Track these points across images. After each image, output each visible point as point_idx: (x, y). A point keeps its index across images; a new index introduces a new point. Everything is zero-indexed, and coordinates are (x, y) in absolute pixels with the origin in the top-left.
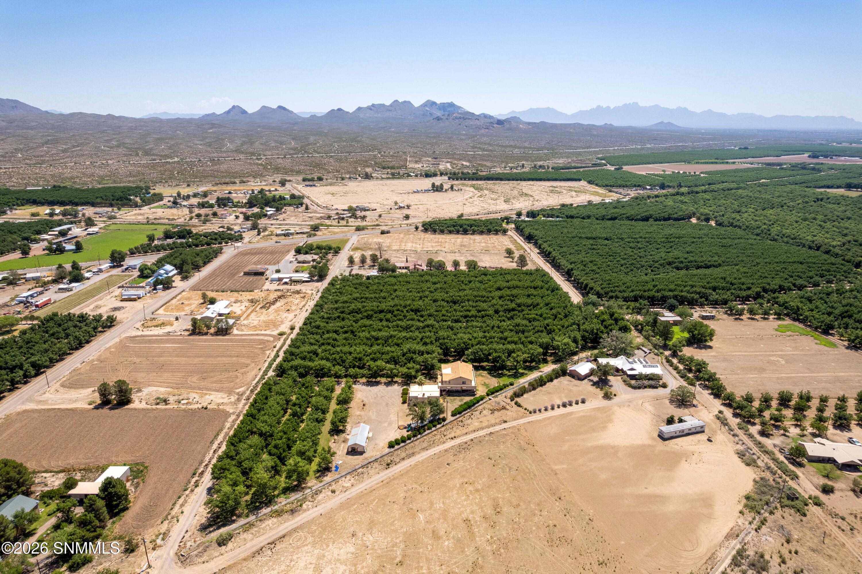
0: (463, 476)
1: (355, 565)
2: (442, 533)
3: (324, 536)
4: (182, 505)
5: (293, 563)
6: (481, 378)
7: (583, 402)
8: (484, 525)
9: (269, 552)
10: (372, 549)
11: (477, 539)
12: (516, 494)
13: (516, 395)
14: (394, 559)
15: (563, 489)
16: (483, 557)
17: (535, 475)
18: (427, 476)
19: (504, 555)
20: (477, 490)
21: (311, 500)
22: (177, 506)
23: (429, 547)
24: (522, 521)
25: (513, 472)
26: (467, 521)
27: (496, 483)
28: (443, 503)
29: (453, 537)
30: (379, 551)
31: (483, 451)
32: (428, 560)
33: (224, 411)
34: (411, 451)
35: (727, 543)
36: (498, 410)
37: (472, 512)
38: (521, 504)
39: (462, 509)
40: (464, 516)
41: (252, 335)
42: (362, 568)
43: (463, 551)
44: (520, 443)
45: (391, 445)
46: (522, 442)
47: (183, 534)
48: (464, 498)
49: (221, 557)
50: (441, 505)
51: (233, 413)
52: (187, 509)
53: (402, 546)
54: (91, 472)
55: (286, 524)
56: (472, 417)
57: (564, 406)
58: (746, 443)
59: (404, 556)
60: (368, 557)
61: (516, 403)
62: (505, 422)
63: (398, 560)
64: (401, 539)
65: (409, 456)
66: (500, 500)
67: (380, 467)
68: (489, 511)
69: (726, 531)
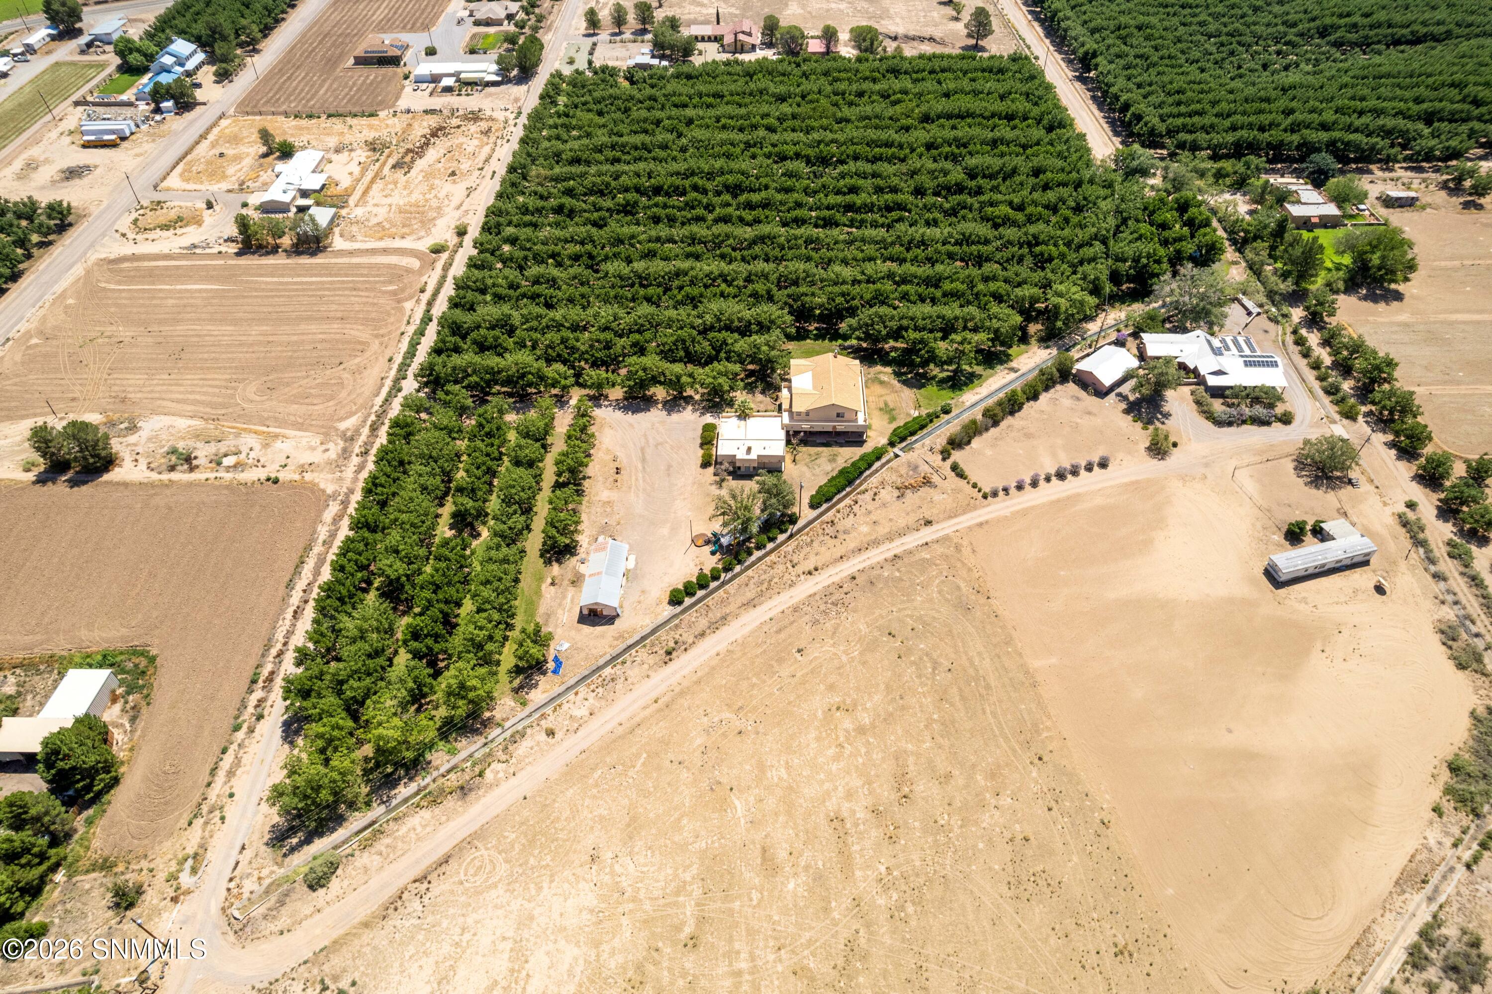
0: (831, 688)
1: (597, 944)
2: (782, 855)
3: (532, 861)
4: (231, 774)
5: (467, 936)
6: (878, 389)
7: (1103, 465)
8: (874, 833)
9: (416, 905)
10: (634, 899)
11: (858, 874)
12: (945, 742)
13: (956, 443)
14: (678, 929)
15: (1048, 729)
16: (868, 926)
17: (988, 687)
18: (753, 686)
19: (913, 923)
20: (861, 730)
21: (503, 757)
22: (221, 774)
23: (755, 895)
24: (956, 822)
25: (942, 677)
26: (837, 819)
27: (903, 708)
28: (788, 767)
29: (807, 868)
30: (647, 906)
31: (877, 612)
32: (751, 933)
33: (313, 488)
34: (717, 614)
35: (1398, 901)
36: (913, 488)
37: (850, 795)
38: (956, 772)
39: (827, 786)
40: (831, 805)
41: (373, 252)
42: (613, 953)
43: (826, 910)
44: (958, 588)
45: (675, 600)
46: (962, 585)
47: (234, 854)
48: (831, 752)
49: (318, 916)
50: (783, 773)
51: (334, 496)
52: (240, 784)
53: (696, 891)
54: (38, 673)
55: (452, 825)
56: (856, 508)
57: (1061, 476)
58: (1464, 601)
59: (702, 920)
60: (625, 921)
61: (955, 468)
62: (928, 523)
63: (688, 930)
64: (694, 870)
65: (714, 626)
66: (911, 760)
67: (651, 660)
68: (886, 793)
69: (1398, 862)
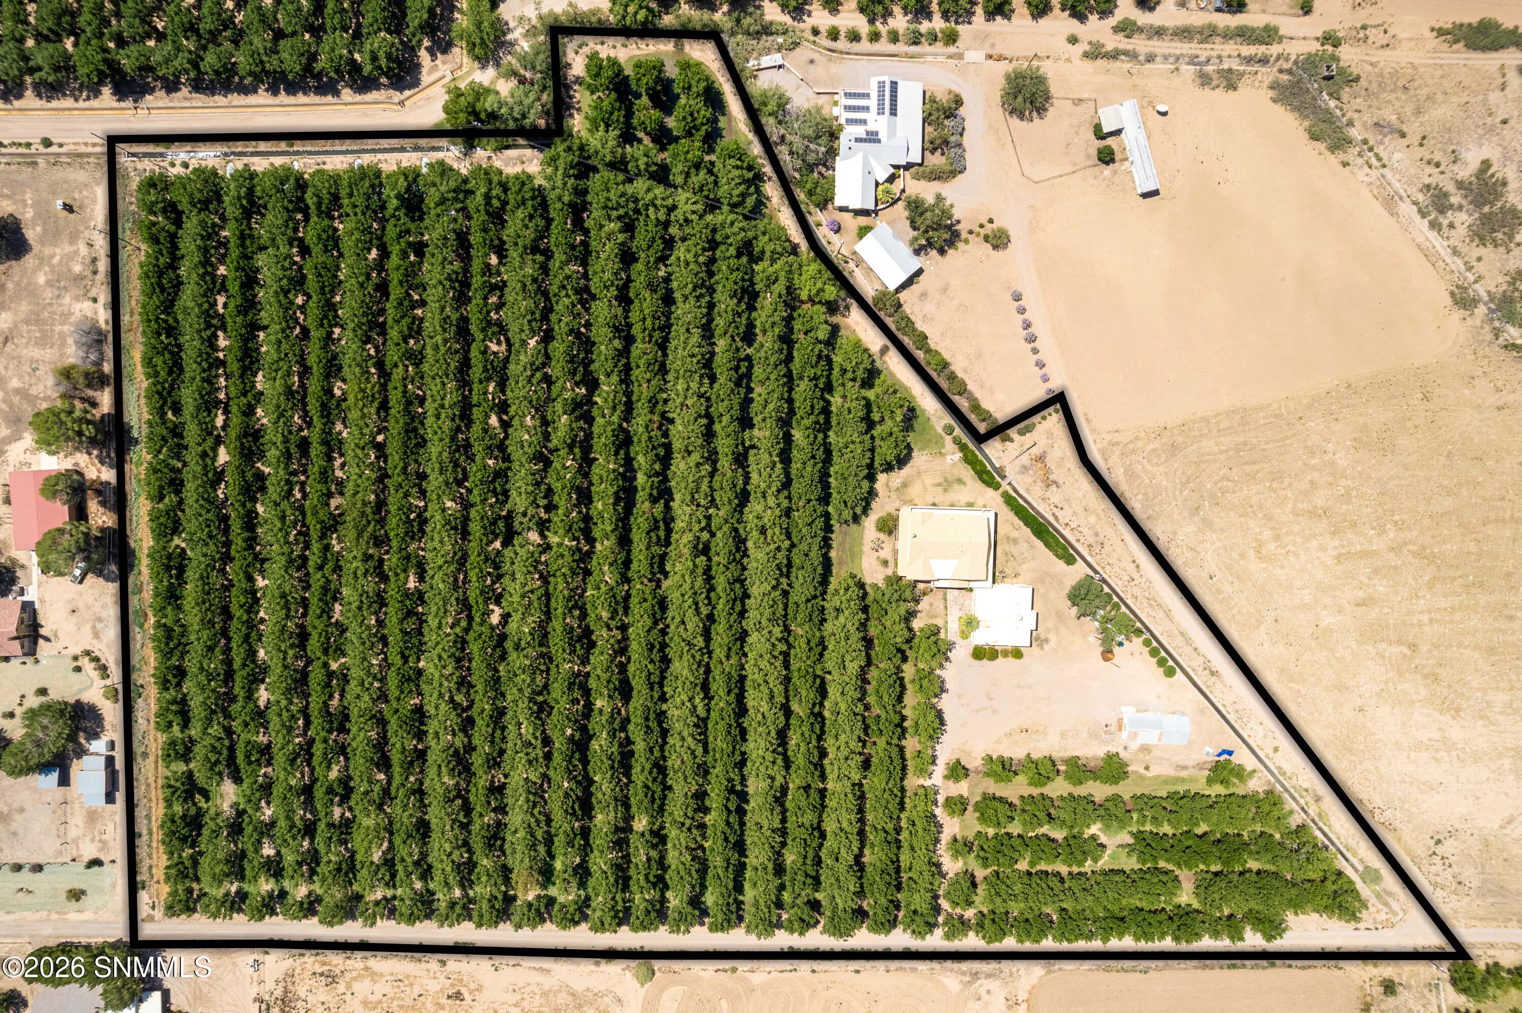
0: (1243, 556)
1: (1412, 703)
2: (1361, 594)
3: (1362, 748)
5: (1407, 779)
7: (1017, 298)
8: (1349, 536)
9: (1388, 814)
10: (1387, 683)
11: (1374, 547)
12: (1287, 481)
14: (1405, 655)
15: (1280, 408)
16: (1405, 544)
17: (1245, 443)
18: (1239, 612)
19: (1405, 517)
20: (1277, 537)
23: (1386, 610)
24: (1343, 482)
25: (1235, 474)
26: (1338, 558)
27: (1261, 507)
28: (1302, 588)
29: (1370, 579)
30: (1391, 675)
31: (1176, 516)
32: (1409, 613)
34: (1179, 640)
35: (1402, 219)
36: (1047, 471)
37: (1323, 548)
38: (1309, 477)
39: (1316, 563)
40: (1330, 561)
42: (1417, 693)
43: (1396, 568)
44: (1155, 450)
45: (1170, 673)
46: (1152, 447)
48: (1292, 558)
50: (1306, 592)
53: (1382, 646)
56: (1073, 525)
57: (1032, 339)
59: (1400, 642)
60: (1399, 687)
63: (1405, 650)
64: (1370, 648)
65: (1188, 641)
66: (1299, 505)
67: (1219, 686)
68: (1323, 525)
69: (1378, 208)
